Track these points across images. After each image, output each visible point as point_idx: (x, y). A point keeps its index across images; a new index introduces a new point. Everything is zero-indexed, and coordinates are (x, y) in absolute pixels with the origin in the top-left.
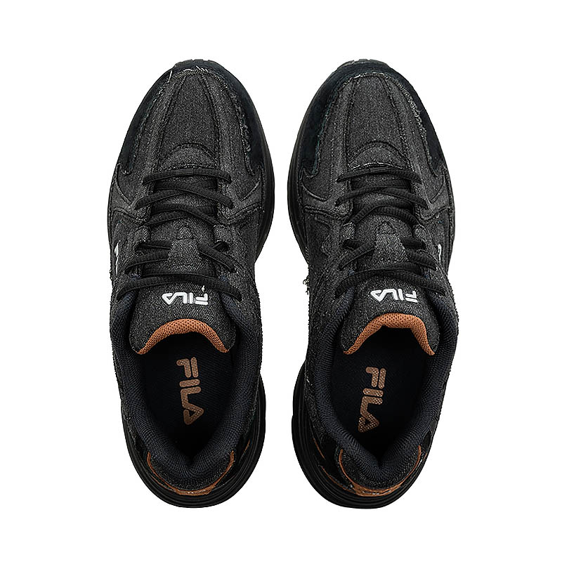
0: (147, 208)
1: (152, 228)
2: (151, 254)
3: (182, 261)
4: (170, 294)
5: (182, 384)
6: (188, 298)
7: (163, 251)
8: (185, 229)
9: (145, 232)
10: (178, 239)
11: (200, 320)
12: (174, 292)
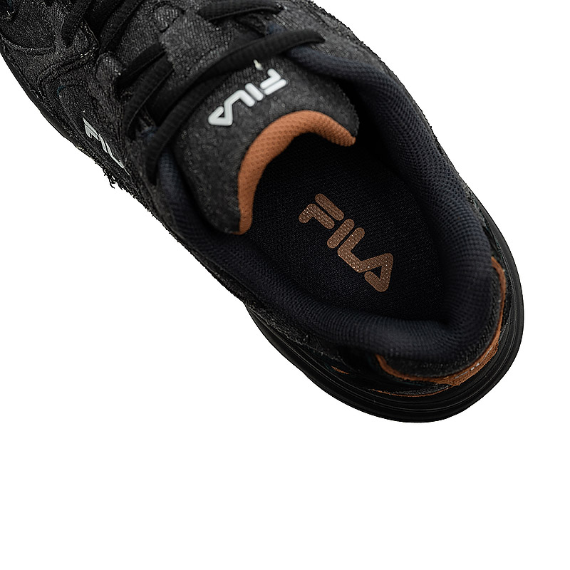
0: (83, 30)
1: (114, 48)
2: (144, 81)
3: (195, 54)
4: (220, 111)
5: (331, 244)
6: (250, 95)
7: (157, 64)
8: (161, 11)
9: (109, 62)
10: (165, 31)
11: (294, 111)
12: (221, 103)
